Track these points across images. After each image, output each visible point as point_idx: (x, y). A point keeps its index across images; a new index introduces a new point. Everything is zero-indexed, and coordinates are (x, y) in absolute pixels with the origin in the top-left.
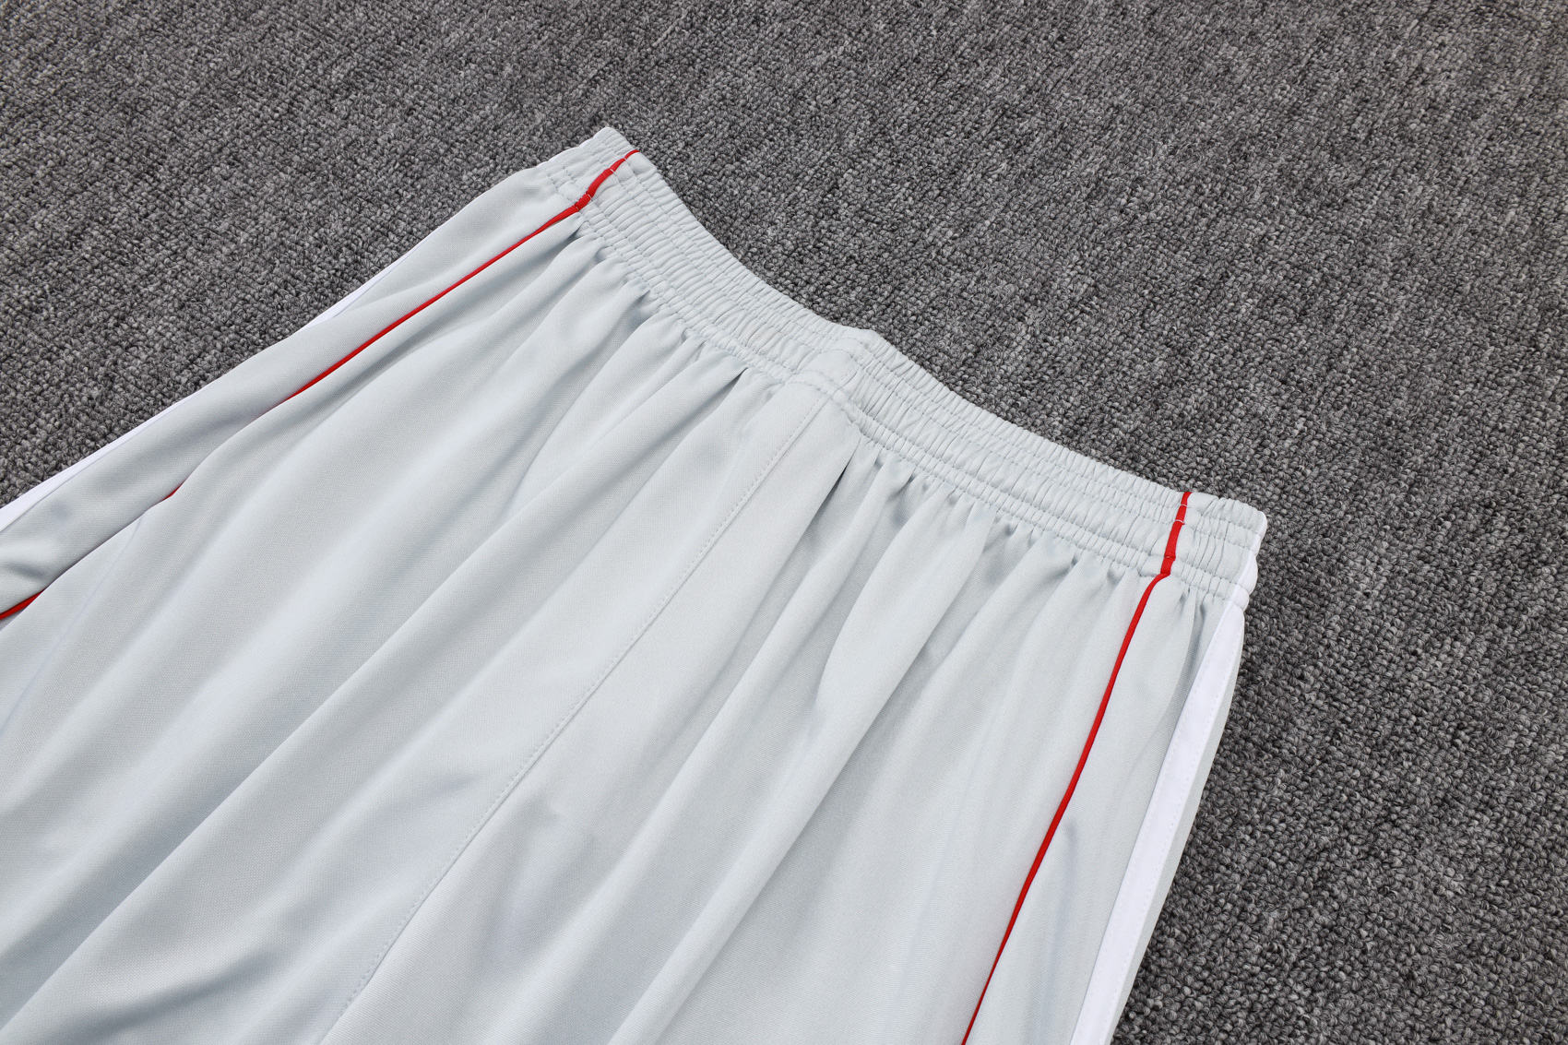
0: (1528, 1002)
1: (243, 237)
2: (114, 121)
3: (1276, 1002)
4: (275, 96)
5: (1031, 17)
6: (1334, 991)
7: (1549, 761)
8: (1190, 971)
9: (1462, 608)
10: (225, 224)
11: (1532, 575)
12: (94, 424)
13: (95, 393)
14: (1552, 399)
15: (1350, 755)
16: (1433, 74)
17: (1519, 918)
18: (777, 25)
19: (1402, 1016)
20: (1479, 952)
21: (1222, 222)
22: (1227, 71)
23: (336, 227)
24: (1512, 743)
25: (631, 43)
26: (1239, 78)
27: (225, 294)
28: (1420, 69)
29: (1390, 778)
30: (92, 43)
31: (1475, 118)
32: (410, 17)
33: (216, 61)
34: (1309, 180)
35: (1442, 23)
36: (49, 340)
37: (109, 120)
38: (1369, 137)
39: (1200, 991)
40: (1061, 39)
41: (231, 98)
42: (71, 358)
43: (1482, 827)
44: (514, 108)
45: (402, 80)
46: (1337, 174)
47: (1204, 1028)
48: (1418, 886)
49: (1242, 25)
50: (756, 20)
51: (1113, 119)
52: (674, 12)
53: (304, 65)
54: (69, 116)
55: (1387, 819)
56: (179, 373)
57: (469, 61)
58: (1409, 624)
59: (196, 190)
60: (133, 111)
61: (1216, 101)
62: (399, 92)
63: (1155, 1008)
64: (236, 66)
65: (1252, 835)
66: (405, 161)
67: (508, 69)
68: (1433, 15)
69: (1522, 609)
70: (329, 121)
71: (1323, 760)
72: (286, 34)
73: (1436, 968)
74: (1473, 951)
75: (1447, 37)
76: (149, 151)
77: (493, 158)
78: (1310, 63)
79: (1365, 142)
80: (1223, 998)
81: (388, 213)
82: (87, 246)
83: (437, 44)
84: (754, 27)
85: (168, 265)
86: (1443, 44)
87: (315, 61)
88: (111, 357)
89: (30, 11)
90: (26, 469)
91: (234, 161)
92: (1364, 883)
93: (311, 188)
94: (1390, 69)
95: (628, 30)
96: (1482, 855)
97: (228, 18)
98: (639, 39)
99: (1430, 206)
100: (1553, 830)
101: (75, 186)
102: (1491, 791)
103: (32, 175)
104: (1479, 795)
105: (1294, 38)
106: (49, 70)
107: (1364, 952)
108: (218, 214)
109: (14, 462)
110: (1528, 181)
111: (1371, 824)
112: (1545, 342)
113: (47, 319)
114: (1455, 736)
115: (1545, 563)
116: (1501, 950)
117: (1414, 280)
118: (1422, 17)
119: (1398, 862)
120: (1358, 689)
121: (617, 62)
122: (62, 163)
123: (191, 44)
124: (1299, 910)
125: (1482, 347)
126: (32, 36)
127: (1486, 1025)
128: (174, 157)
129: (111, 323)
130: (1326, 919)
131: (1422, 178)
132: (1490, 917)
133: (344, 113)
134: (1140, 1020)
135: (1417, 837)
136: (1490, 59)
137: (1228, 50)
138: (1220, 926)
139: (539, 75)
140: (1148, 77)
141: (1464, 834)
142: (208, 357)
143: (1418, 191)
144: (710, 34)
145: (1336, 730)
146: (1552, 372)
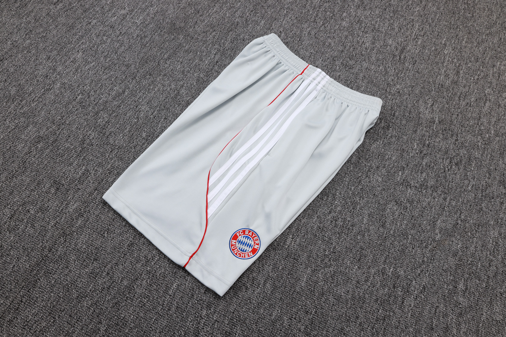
0: (393, 196)
1: (156, 89)
2: (125, 69)
3: (355, 200)
4: (155, 61)
5: (294, 36)
6: (363, 198)
7: (393, 159)
8: (341, 197)
9: (378, 136)
10: (152, 87)
11: (388, 130)
12: (137, 126)
13: (136, 121)
14: (390, 100)
15: (362, 162)
16: (366, 42)
17: (390, 184)
18: (247, 41)
19: (374, 200)
20: (385, 189)
21: (332, 73)
22: (330, 44)
23: (173, 86)
24: (387, 157)
25: (221, 46)
26: (332, 46)
27: (155, 100)
28: (363, 42)
29: (369, 164)
30: (116, 53)
31: (373, 50)
32: (177, 44)
33: (142, 55)
34: (346, 64)
35: (366, 33)
36: (124, 112)
37: (124, 68)
38: (356, 55)
39: (343, 200)
40: (300, 40)
41: (146, 62)
42: (129, 115)
43: (384, 171)
44: (201, 61)
45: (179, 57)
46: (351, 63)
47: (344, 205)
48: (375, 181)
49: (332, 35)
50: (243, 40)
51: (311, 55)
52: (228, 39)
53: (159, 55)
54: (115, 68)
55: (369, 171)
56: (151, 116)
57: (191, 52)
58: (370, 140)
59: (144, 81)
60: (128, 66)
61: (329, 50)
62: (179, 59)
63: (336, 204)
64: (146, 56)
65: (348, 176)
66: (183, 72)
67: (198, 53)
68: (365, 31)
69: (387, 135)
70: (166, 66)
71: (358, 163)
72: (154, 49)
73: (378, 193)
74: (384, 189)
75: (367, 35)
76: (133, 74)
77: (199, 70)
78: (344, 42)
79: (355, 56)
80: (346, 201)
81: (182, 83)
82: (126, 93)
83: (184, 49)
84: (243, 42)
85: (143, 96)
86: (367, 37)
87: (161, 54)
88: (137, 114)
89: (101, 47)
90: (127, 136)
91: (150, 75)
92: (366, 181)
93: (166, 79)
94: (358, 42)
95: (220, 44)
96: (384, 175)
97: (142, 46)
98: (222, 45)
99: (367, 67)
100: (395, 170)
101: (121, 82)
102: (385, 165)
103: (111, 80)
104: (383, 166)
105: (341, 37)
106: (109, 59)
107: (367, 191)
108: (150, 85)
109: (124, 135)
110: (383, 61)
111: (367, 172)
112: (388, 90)
113: (122, 108)
114: (378, 157)
115: (391, 128)
116: (388, 189)
117: (366, 81)
118: (363, 32)
119: (371, 177)
120: (363, 151)
121: (219, 50)
122: (117, 77)
123: (136, 52)
124: (357, 186)
125: (378, 92)
126: (103, 52)
127: (387, 200)
128: (139, 75)
129: (135, 107)
130: (361, 187)
131: (365, 62)
132: (386, 184)
133: (169, 64)
134: (334, 206)
135: (374, 173)
136: (375, 39)
137: (330, 40)
138: (345, 190)
139: (204, 54)
140: (316, 47)
141: (381, 172)
142: (155, 112)
143: (365, 65)
144: (235, 43)
145: (360, 158)
146: (390, 95)
